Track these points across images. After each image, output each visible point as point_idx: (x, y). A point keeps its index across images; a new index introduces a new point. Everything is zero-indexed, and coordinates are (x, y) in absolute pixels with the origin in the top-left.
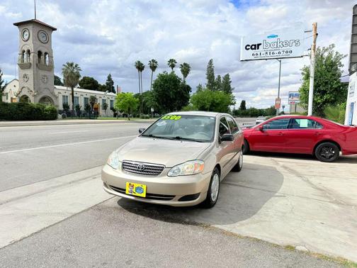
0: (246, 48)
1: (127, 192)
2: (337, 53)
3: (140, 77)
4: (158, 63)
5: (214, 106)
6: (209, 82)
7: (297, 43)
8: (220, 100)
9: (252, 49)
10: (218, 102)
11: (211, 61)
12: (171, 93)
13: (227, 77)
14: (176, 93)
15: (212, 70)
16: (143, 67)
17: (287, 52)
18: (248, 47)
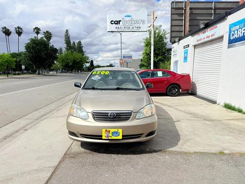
0: (111, 23)
1: (103, 138)
2: (164, 30)
3: (7, 41)
4: (23, 29)
5: (76, 64)
6: (67, 46)
7: (143, 22)
8: (79, 59)
9: (115, 24)
10: (78, 61)
11: (67, 31)
12: (43, 53)
13: (80, 43)
14: (46, 54)
15: (69, 38)
16: (11, 32)
17: (137, 28)
18: (112, 22)
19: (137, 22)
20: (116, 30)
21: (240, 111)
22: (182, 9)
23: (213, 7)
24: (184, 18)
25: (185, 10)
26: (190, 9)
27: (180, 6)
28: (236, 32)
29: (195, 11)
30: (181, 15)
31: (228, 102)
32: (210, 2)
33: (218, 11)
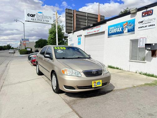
1: (93, 87)
9: (31, 16)
17: (47, 21)
18: (29, 15)
19: (46, 17)
20: (32, 21)
21: (117, 68)
22: (71, 14)
23: (87, 15)
24: (73, 19)
25: (73, 15)
26: (76, 15)
27: (70, 12)
28: (112, 30)
29: (78, 16)
30: (71, 17)
31: (110, 65)
32: (85, 13)
33: (89, 18)
